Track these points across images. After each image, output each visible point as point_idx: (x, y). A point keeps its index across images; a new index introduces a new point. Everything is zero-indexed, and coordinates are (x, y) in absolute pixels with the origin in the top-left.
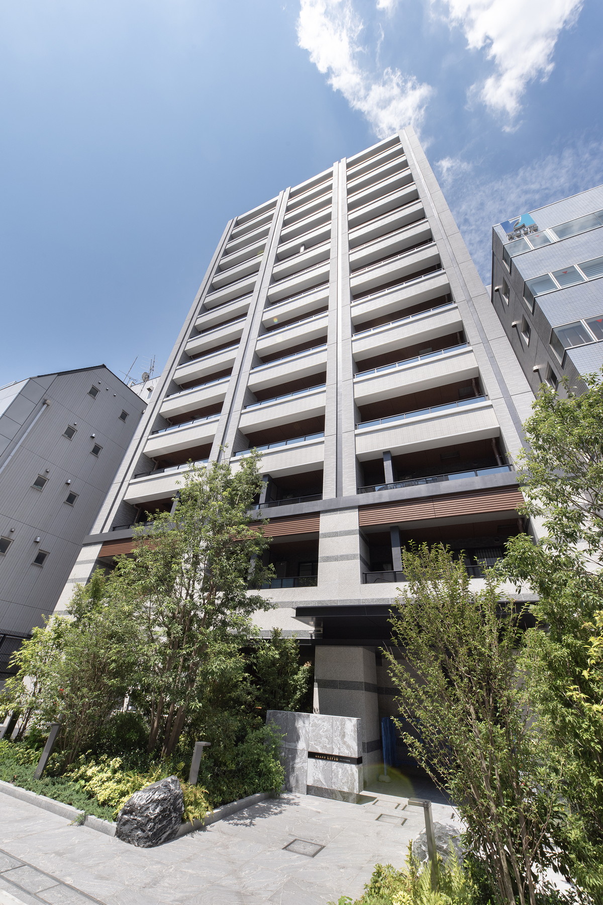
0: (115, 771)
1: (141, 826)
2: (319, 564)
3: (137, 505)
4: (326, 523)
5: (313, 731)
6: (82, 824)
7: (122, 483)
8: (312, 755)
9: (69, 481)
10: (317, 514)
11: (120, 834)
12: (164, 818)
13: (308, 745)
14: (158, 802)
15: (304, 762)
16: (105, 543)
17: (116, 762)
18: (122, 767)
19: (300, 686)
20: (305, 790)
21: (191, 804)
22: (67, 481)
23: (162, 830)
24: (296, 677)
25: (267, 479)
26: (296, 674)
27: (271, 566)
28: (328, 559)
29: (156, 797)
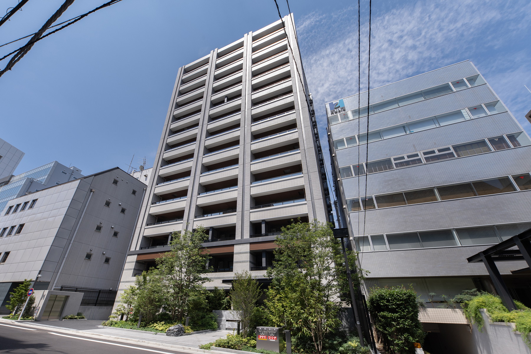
0: (163, 325)
1: (172, 333)
2: (234, 264)
3: (150, 237)
4: (237, 249)
5: (228, 315)
6: (156, 334)
7: (141, 228)
8: (227, 321)
9: (113, 227)
10: (233, 245)
11: (167, 335)
12: (179, 331)
13: (226, 318)
14: (177, 328)
15: (225, 322)
16: (138, 255)
17: (163, 323)
18: (164, 324)
19: (225, 303)
20: (225, 329)
21: (186, 330)
22: (112, 226)
23: (179, 334)
24: (223, 301)
25: (212, 229)
26: (224, 300)
27: (212, 267)
28: (237, 262)
29: (176, 327)
